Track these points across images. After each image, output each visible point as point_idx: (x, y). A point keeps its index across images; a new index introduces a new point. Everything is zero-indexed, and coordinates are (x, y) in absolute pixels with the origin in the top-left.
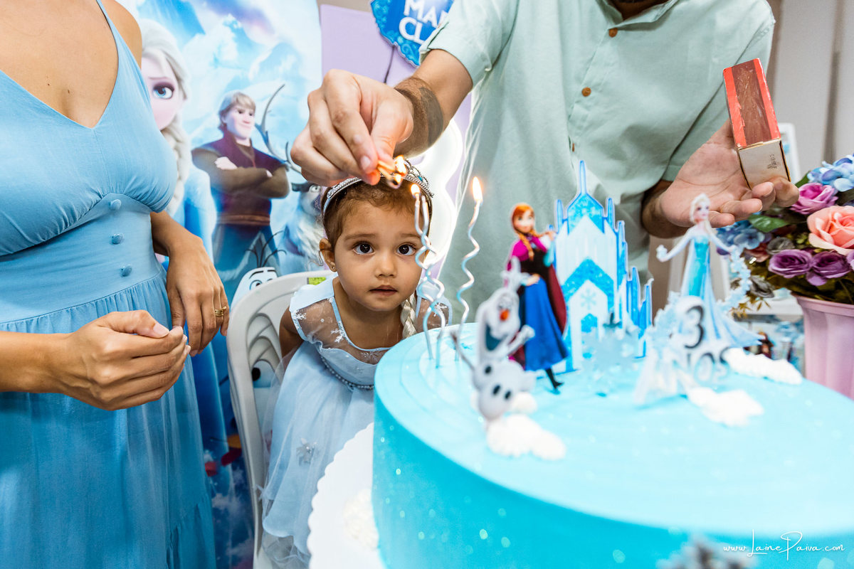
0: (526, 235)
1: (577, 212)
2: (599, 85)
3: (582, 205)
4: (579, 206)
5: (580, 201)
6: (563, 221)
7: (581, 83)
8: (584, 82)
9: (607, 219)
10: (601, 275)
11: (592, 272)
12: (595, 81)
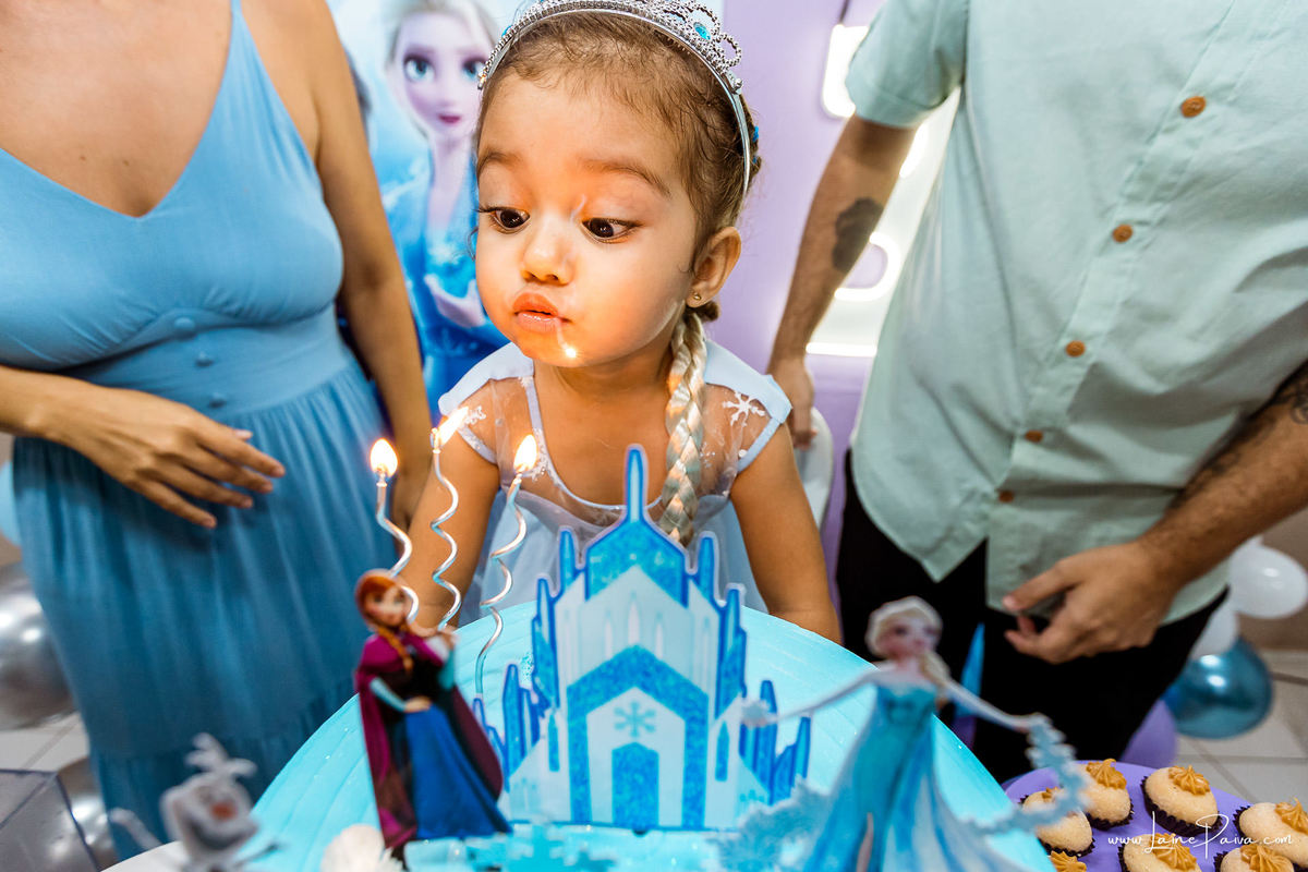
0: (395, 629)
1: (613, 558)
2: (1230, 87)
3: (626, 545)
4: (620, 544)
5: (622, 535)
6: (576, 573)
7: (1181, 86)
8: (1189, 84)
9: (697, 579)
10: (671, 682)
11: (647, 674)
12: (1222, 79)
